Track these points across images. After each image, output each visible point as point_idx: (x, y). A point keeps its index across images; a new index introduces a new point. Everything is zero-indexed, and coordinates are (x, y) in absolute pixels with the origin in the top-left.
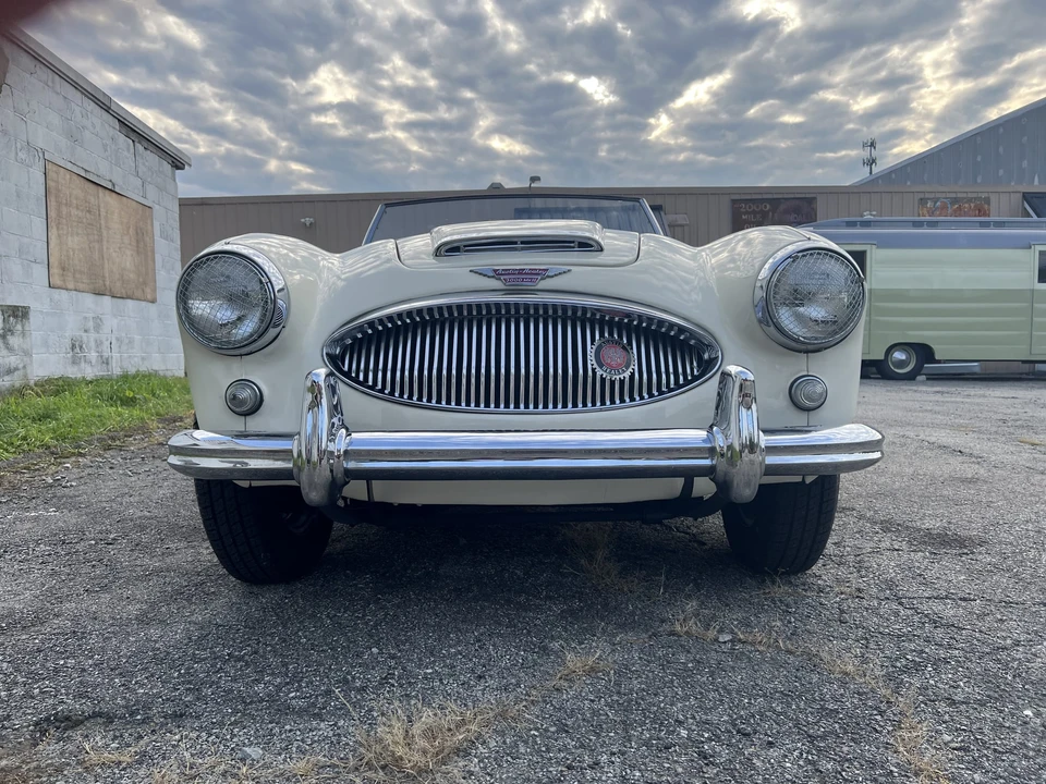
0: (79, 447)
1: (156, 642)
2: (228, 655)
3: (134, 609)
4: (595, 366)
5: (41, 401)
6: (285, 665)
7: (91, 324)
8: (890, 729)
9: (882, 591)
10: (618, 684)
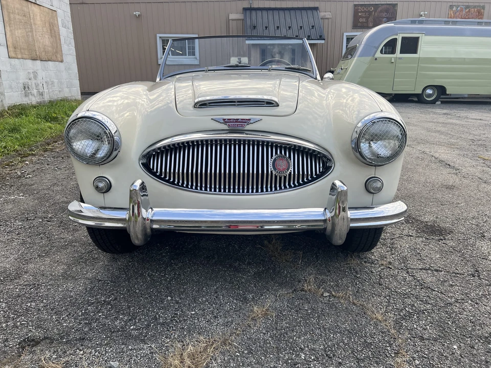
0: (32, 150)
1: (71, 291)
2: (104, 301)
3: (60, 269)
4: (273, 169)
5: (11, 120)
6: (129, 307)
7: (32, 76)
8: (393, 355)
9: (400, 264)
10: (276, 323)
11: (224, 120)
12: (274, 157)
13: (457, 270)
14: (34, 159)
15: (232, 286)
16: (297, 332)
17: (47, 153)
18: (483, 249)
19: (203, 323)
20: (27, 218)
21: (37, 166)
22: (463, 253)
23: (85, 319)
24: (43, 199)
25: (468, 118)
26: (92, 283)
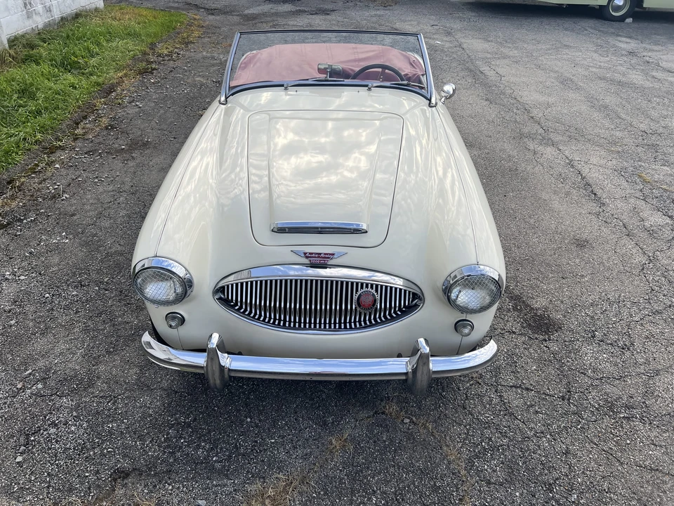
0: (58, 139)
1: (149, 408)
2: (183, 422)
3: (133, 374)
4: (357, 306)
8: (457, 502)
9: (491, 377)
10: (353, 458)
11: (305, 254)
12: (359, 293)
13: (549, 389)
14: (63, 156)
15: (312, 404)
16: (372, 471)
17: (79, 143)
18: (586, 358)
19: (283, 456)
20: (80, 282)
21: (72, 174)
22: (563, 363)
23: (168, 446)
24: (92, 245)
25: (659, 66)
26: (168, 395)
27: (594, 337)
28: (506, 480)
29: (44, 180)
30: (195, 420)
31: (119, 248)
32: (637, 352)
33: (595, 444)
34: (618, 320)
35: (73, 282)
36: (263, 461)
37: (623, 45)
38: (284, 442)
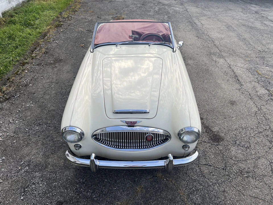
1: (69, 176)
2: (82, 182)
3: (62, 162)
4: (146, 140)
9: (197, 161)
10: (145, 195)
11: (126, 122)
12: (146, 136)
13: (218, 165)
14: (28, 66)
15: (130, 173)
16: (152, 200)
17: (34, 61)
18: (232, 152)
19: (119, 194)
20: (39, 123)
21: (32, 75)
22: (224, 154)
23: (77, 192)
24: (42, 107)
25: (267, 18)
26: (76, 171)
27: (236, 143)
28: (201, 202)
29: (22, 78)
30: (86, 181)
31: (53, 108)
32: (252, 149)
33: (235, 188)
34: (245, 136)
35: (37, 123)
36: (112, 197)
37: (253, 9)
38: (119, 189)
